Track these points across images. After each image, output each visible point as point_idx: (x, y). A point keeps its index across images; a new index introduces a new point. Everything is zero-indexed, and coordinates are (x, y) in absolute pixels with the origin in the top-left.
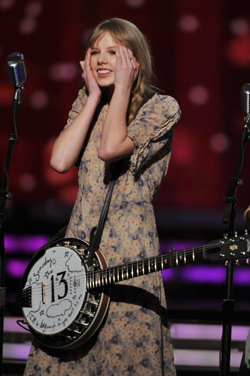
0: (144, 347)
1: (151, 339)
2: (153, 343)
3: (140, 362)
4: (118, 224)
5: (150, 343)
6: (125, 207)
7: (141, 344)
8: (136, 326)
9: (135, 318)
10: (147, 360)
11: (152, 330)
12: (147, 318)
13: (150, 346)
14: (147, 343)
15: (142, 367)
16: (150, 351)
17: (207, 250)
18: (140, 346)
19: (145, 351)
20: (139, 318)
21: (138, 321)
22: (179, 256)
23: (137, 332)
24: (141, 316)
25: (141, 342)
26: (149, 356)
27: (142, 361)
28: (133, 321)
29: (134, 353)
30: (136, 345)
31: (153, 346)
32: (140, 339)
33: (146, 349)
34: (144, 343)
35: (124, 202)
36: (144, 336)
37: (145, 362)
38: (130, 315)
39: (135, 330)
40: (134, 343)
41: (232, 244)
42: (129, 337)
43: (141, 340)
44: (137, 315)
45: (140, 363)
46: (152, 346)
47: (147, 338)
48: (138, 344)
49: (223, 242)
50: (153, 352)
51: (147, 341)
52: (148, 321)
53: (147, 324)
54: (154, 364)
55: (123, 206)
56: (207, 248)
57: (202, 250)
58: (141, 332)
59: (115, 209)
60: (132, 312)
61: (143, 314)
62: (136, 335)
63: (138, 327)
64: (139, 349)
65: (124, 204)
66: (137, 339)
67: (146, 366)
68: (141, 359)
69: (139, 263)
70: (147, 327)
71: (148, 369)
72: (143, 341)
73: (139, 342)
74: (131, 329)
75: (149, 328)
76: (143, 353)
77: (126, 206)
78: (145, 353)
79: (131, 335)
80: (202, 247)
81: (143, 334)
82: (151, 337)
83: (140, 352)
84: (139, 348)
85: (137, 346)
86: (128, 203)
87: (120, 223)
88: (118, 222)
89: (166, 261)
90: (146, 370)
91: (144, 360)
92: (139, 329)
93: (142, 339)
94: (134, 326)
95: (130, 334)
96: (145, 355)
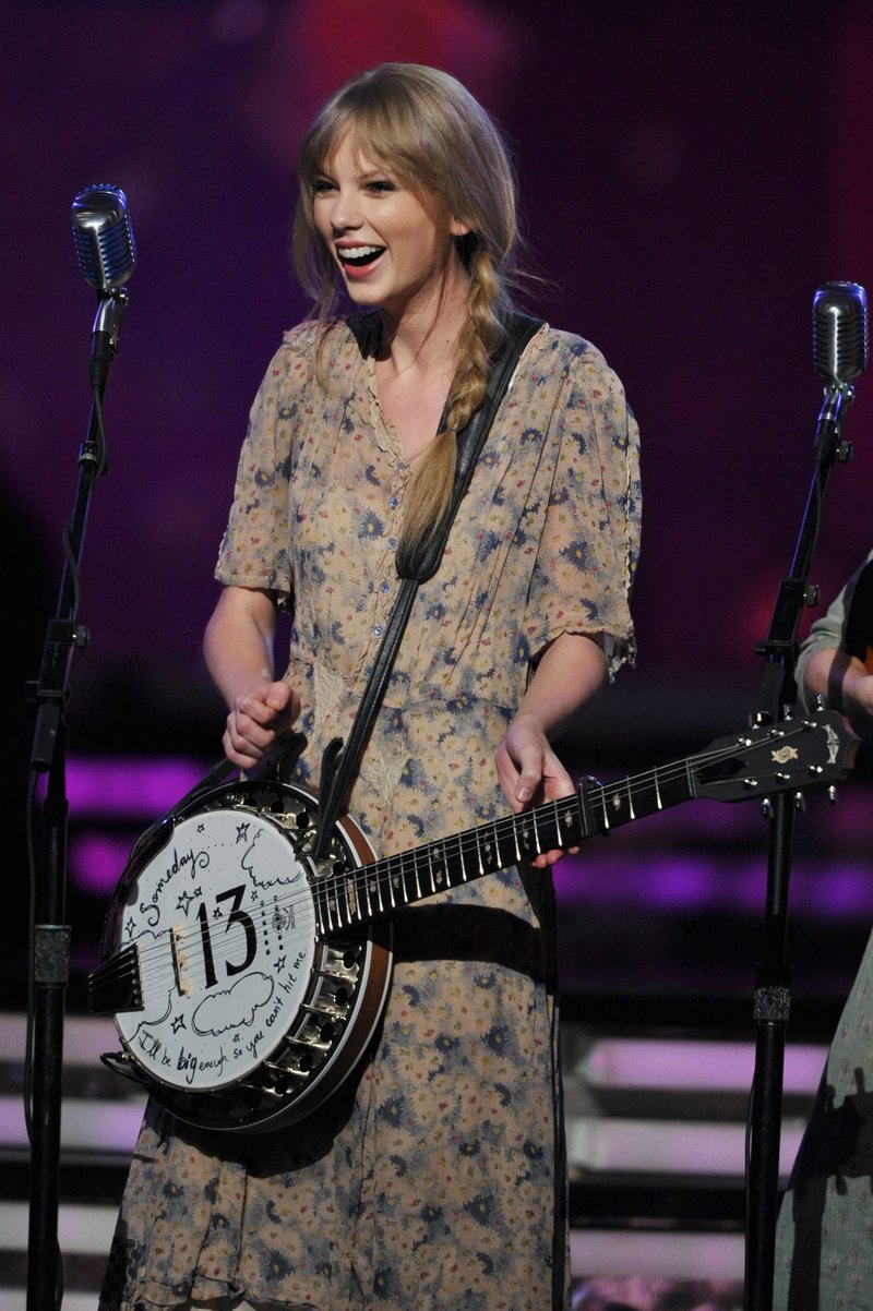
0: (484, 1160)
1: (507, 1137)
2: (513, 1152)
3: (466, 1203)
4: (435, 752)
5: (502, 1149)
6: (463, 711)
7: (476, 1149)
8: (467, 1087)
9: (465, 1061)
10: (489, 1200)
11: (515, 1109)
12: (503, 1071)
13: (501, 1159)
14: (494, 1147)
15: (471, 1222)
16: (500, 1174)
17: (699, 771)
18: (471, 1154)
19: (484, 1171)
20: (478, 1064)
21: (474, 1072)
22: (610, 798)
23: (465, 1106)
24: (485, 1060)
25: (477, 1143)
26: (497, 1190)
27: (472, 1200)
28: (457, 1068)
29: (452, 1172)
30: (457, 1148)
31: (512, 1160)
32: (475, 1132)
33: (490, 1165)
34: (486, 1147)
35: (463, 694)
36: (487, 1123)
37: (482, 1208)
38: (450, 1048)
39: (460, 1098)
40: (454, 1138)
41: (778, 744)
42: (440, 1115)
43: (476, 1135)
44: (474, 1053)
45: (466, 1208)
46: (510, 1159)
47: (496, 1131)
48: (466, 1145)
49: (748, 742)
50: (508, 1179)
51: (496, 1141)
52: (504, 1080)
53: (500, 1088)
54: (508, 1216)
55: (459, 705)
56: (699, 765)
57: (685, 770)
58: (480, 1110)
59: (432, 704)
60: (457, 1039)
61: (491, 1054)
62: (463, 1115)
63: (472, 1092)
64: (467, 1162)
65: (464, 698)
66: (464, 1128)
67: (483, 1219)
68: (473, 1194)
69: (482, 833)
70: (498, 1097)
71: (490, 1229)
72: (483, 1138)
73: (470, 1141)
74: (448, 1092)
75: (505, 1102)
76: (478, 1175)
77: (468, 708)
78: (486, 1178)
79: (447, 1111)
80: (684, 764)
81: (484, 1116)
82: (507, 1132)
83: (470, 1171)
84: (468, 1157)
85: (463, 1150)
86: (475, 700)
87: (444, 755)
88: (436, 747)
89: (569, 820)
90: (484, 1232)
91: (478, 1201)
92: (473, 1100)
93: (481, 1134)
94: (460, 1086)
95: (443, 1106)
96: (484, 1185)
